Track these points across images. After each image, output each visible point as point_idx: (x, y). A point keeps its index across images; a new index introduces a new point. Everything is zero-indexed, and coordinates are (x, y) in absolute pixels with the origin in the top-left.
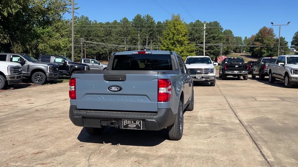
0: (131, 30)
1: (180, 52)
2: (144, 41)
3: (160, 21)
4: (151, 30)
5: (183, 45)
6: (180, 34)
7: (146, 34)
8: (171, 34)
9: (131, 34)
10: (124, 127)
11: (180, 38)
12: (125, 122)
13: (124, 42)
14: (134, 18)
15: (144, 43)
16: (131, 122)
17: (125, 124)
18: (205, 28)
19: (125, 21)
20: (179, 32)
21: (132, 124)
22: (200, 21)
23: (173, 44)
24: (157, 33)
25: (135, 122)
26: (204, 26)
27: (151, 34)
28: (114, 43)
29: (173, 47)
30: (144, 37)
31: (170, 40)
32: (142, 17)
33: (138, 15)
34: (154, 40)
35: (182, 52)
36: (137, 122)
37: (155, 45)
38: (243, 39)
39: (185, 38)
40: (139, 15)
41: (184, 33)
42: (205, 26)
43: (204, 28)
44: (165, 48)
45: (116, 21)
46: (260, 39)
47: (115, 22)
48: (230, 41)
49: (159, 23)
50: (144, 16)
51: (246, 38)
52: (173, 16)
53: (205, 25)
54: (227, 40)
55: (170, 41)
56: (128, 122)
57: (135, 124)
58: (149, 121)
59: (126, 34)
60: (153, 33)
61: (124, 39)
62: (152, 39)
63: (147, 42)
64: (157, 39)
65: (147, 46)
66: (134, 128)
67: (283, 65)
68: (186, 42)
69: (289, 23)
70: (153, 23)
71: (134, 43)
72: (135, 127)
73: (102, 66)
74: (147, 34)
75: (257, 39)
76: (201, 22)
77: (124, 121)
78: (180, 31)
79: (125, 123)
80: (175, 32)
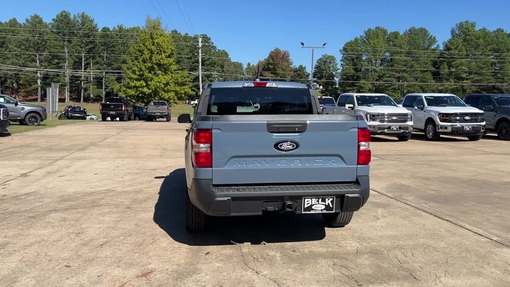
0: (50, 40)
1: (164, 84)
2: (76, 62)
3: (107, 27)
4: (91, 42)
5: (169, 73)
6: (163, 53)
7: (80, 49)
8: (146, 52)
9: (49, 46)
10: (306, 209)
11: (163, 59)
12: (308, 202)
13: (34, 61)
14: (55, 18)
15: (77, 65)
16: (318, 201)
17: (306, 206)
18: (200, 45)
19: (36, 21)
20: (161, 49)
21: (318, 204)
22: (178, 32)
23: (151, 69)
24: (103, 47)
25: (324, 200)
26: (198, 42)
27: (90, 48)
28: (13, 64)
29: (150, 75)
30: (76, 54)
31: (144, 61)
32: (72, 17)
33: (62, 12)
34: (96, 60)
35: (167, 84)
36: (327, 199)
37: (99, 69)
38: (245, 66)
39: (171, 60)
40: (65, 12)
41: (169, 52)
42: (200, 42)
43: (198, 45)
44: (135, 77)
45: (15, 20)
46: (271, 67)
47: (13, 23)
48: (225, 69)
49: (105, 30)
50: (76, 14)
51: (249, 64)
52: (148, 21)
53: (200, 40)
54: (222, 67)
55: (146, 64)
56: (312, 202)
57: (324, 203)
58: (351, 197)
59: (39, 47)
60: (94, 48)
61: (36, 56)
62: (94, 58)
63: (83, 64)
64: (103, 59)
65: (83, 70)
66: (322, 210)
67: (353, 108)
68: (174, 67)
69: (324, 45)
70: (94, 29)
71: (55, 65)
72: (324, 209)
73: (23, 109)
74: (82, 48)
75: (267, 67)
76: (179, 34)
77: (306, 200)
78: (162, 47)
79: (307, 204)
80: (153, 48)
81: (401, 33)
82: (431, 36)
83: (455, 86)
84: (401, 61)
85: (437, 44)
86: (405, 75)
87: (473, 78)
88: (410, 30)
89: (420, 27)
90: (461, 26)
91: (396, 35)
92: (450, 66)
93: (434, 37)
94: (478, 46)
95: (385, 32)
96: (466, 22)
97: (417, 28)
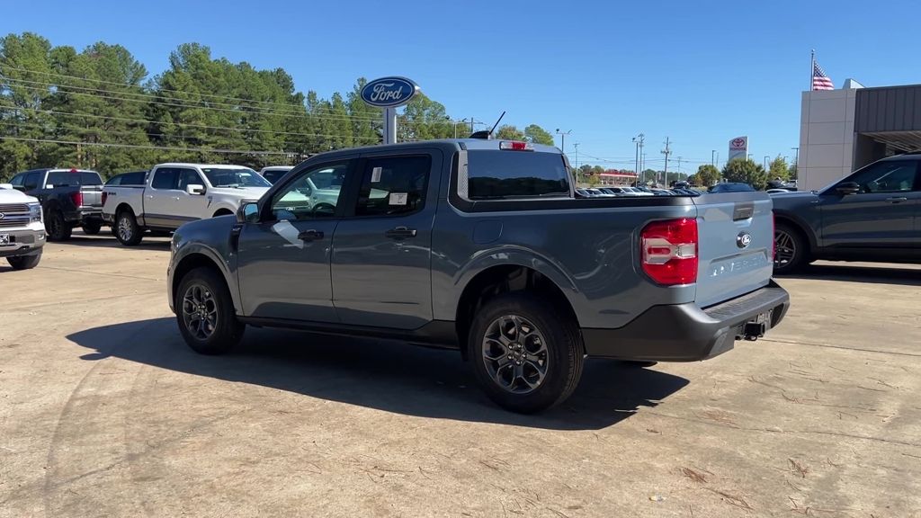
67: (203, 192)
81: (79, 51)
82: (137, 62)
83: (189, 155)
84: (86, 105)
85: (148, 78)
86: (98, 130)
87: (216, 143)
88: (97, 48)
89: (114, 45)
90: (186, 50)
91: (69, 54)
92: (176, 120)
93: (142, 66)
94: (219, 87)
95: (44, 45)
96: (194, 44)
97: (110, 45)
